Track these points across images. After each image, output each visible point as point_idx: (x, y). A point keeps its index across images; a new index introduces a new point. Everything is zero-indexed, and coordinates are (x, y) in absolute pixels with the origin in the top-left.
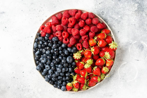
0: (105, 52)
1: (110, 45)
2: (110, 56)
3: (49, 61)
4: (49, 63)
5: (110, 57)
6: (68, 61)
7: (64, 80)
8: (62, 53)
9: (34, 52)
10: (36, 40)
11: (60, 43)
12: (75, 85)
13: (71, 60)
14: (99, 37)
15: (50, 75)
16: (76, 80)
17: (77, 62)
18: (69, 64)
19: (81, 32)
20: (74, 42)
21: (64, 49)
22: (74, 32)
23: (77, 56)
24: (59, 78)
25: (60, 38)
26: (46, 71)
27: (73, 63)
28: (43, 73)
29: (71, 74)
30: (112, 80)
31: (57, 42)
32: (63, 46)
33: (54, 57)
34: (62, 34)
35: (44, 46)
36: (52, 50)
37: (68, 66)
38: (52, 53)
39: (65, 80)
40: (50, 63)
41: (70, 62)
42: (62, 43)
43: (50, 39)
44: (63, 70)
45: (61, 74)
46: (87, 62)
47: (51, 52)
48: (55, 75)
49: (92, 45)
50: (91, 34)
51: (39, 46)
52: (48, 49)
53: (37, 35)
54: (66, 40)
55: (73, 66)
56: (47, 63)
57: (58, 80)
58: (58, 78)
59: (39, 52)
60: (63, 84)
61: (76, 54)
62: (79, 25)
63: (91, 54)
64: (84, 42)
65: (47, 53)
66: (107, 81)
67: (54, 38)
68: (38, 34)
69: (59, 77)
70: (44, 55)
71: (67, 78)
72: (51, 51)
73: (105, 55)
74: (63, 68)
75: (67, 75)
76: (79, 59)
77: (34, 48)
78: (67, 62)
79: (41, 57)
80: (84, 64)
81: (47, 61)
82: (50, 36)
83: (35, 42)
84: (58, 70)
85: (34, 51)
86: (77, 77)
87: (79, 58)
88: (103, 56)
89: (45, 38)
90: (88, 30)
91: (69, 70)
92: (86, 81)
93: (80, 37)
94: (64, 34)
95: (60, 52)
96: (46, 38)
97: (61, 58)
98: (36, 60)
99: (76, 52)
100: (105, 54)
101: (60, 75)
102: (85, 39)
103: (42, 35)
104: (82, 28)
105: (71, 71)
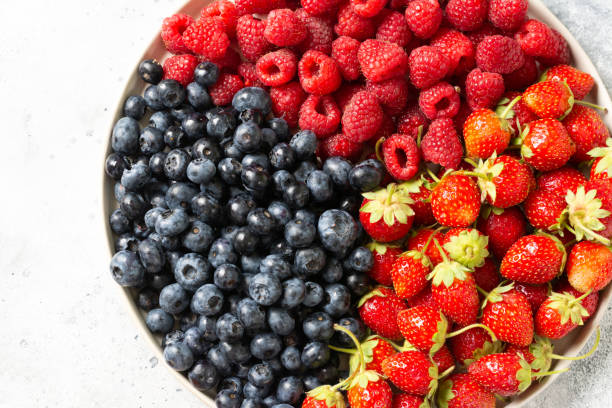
0: (569, 192)
1: (594, 153)
2: (605, 214)
3: (200, 231)
4: (202, 244)
5: (601, 220)
6: (327, 237)
7: (289, 364)
8: (288, 183)
9: (112, 177)
10: (131, 104)
11: (280, 124)
12: (361, 394)
13: (347, 229)
14: (531, 98)
15: (204, 322)
16: (369, 367)
17: (381, 250)
18: (329, 254)
19: (421, 57)
20: (373, 120)
21: (305, 164)
22: (377, 57)
23: (386, 206)
24: (256, 350)
25: (284, 99)
26: (179, 295)
27: (358, 254)
28: (154, 316)
29: (338, 327)
30: (597, 391)
31: (262, 117)
32: (300, 141)
33: (235, 207)
34: (301, 64)
35: (175, 139)
36: (229, 160)
37: (325, 269)
38: (226, 176)
39: (297, 364)
40: (210, 246)
41: (336, 243)
42: (294, 128)
43: (218, 97)
44: (289, 291)
45: (275, 318)
46: (447, 246)
47: (218, 172)
48: (234, 320)
49: (487, 142)
50: (478, 79)
51: (148, 136)
52: (206, 150)
53: (140, 72)
54: (320, 109)
55: (352, 279)
56: (192, 239)
57: (253, 361)
58: (249, 350)
59: (141, 171)
60: (279, 391)
61: (383, 194)
62: (405, 23)
63: (479, 198)
64: (436, 125)
65: (195, 174)
66: (565, 391)
67: (249, 91)
68: (147, 66)
69: (260, 341)
70: (176, 190)
71: (312, 350)
72: (224, 168)
73: (565, 211)
74: (291, 276)
75: (311, 327)
76: (397, 222)
77: (111, 151)
78: (317, 241)
79: (151, 207)
80: (425, 262)
81: (189, 228)
82: (220, 80)
83: (123, 112)
84: (261, 286)
85: (110, 169)
86: (374, 350)
87: (403, 219)
88: (556, 216)
89: (187, 92)
90: (461, 51)
91: (326, 298)
92: (433, 371)
93: (412, 95)
94: (312, 69)
95: (280, 176)
96: (194, 90)
97: (283, 216)
98: (118, 227)
99: (383, 185)
100: (565, 205)
101: (266, 329)
102: (442, 113)
103: (173, 73)
104: (427, 40)
105: (341, 307)
